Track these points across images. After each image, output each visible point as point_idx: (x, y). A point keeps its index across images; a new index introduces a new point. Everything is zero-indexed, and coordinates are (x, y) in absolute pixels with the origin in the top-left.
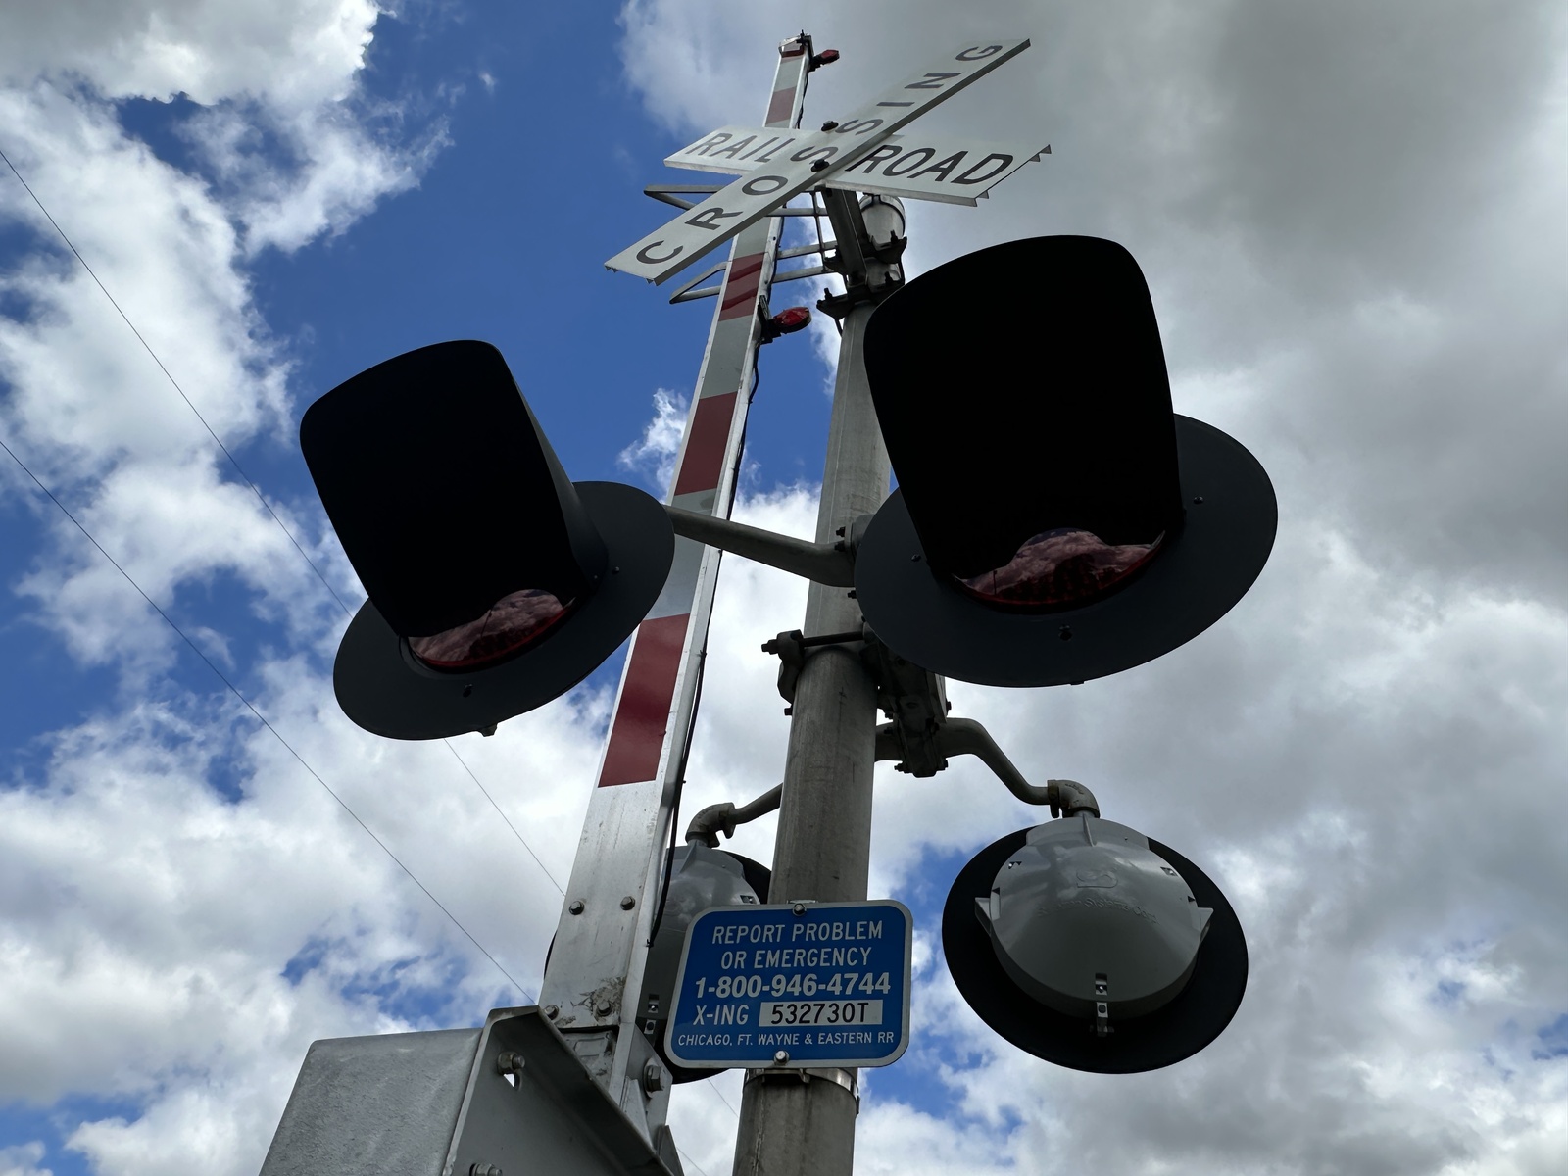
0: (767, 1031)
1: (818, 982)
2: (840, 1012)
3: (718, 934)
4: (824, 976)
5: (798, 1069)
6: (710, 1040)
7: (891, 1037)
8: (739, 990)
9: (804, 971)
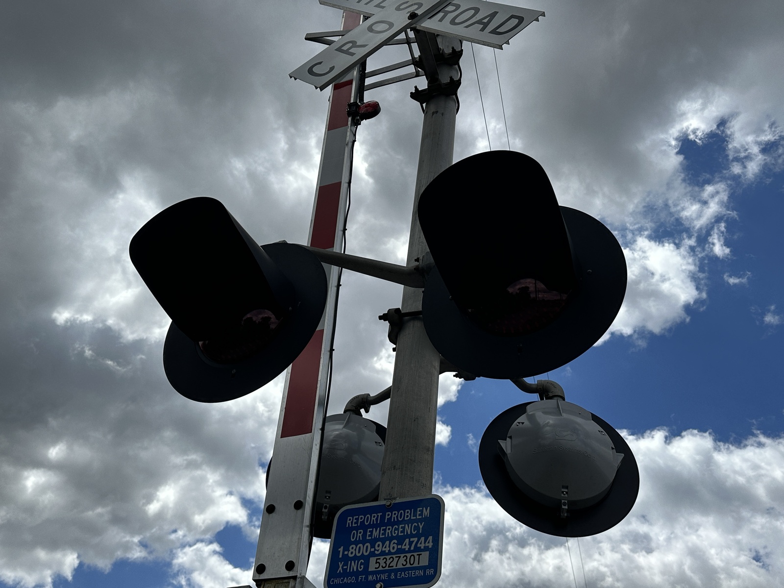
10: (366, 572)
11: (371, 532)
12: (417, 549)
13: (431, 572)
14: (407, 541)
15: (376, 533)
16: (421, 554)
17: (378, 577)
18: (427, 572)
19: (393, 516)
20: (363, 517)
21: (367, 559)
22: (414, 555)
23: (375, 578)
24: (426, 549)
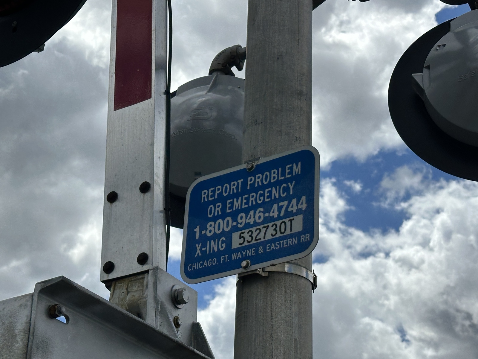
10: (229, 250)
12: (288, 214)
14: (275, 206)
15: (237, 204)
16: (293, 219)
19: (257, 180)
21: (228, 235)
22: (285, 222)
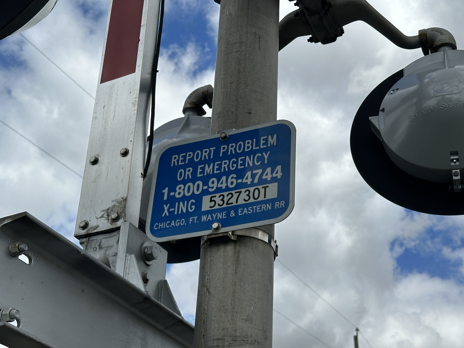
0: (207, 213)
1: (237, 179)
2: (251, 195)
3: (174, 160)
4: (240, 174)
5: (227, 232)
6: (173, 223)
7: (283, 204)
8: (188, 192)
9: (227, 174)
11: (203, 169)
13: (281, 204)
17: (214, 216)
18: (276, 205)
20: (192, 153)
23: (210, 217)
24: (274, 180)
